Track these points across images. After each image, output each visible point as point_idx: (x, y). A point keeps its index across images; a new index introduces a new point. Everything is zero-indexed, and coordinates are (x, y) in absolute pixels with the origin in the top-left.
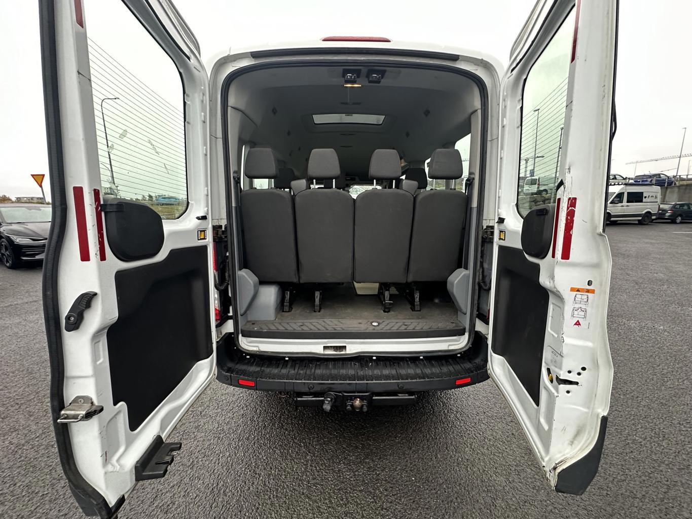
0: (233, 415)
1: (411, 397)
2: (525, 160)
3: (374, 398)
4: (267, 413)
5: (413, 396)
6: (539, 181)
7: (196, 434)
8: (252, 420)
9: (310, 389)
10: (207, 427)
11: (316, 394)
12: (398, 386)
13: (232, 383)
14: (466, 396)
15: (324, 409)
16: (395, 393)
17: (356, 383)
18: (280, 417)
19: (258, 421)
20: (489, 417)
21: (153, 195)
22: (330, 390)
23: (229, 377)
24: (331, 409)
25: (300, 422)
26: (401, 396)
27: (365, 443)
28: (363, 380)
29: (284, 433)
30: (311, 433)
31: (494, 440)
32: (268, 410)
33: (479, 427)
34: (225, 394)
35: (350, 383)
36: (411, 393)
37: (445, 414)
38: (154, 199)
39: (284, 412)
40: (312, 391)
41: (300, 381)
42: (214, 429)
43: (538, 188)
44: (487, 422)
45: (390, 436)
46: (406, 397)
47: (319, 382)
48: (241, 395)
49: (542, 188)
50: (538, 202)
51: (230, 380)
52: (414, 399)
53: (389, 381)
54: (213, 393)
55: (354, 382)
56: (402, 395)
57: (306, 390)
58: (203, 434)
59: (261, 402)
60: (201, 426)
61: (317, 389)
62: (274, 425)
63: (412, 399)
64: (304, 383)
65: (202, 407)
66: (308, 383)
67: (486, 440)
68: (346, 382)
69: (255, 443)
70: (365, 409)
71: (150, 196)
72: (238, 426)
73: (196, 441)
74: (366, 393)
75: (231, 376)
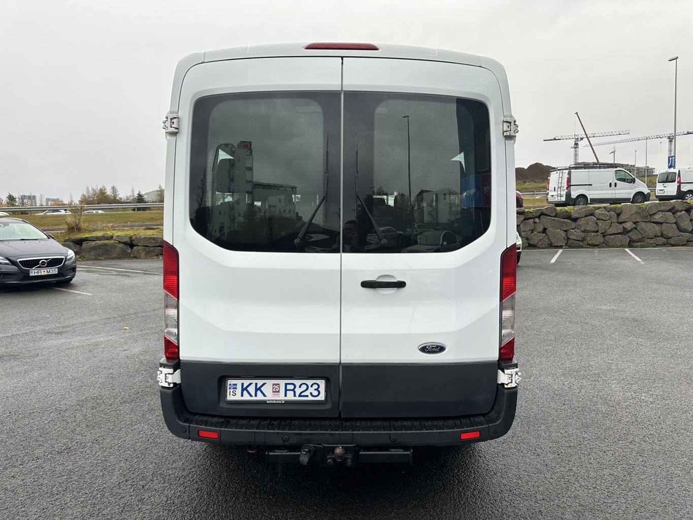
0: (185, 489)
1: (406, 453)
2: (669, 138)
3: (361, 453)
4: (229, 487)
5: (408, 451)
6: (679, 176)
7: (140, 506)
8: (209, 494)
9: (284, 441)
10: (153, 500)
11: (291, 448)
12: (390, 438)
13: (191, 436)
14: (492, 473)
15: (300, 462)
16: (387, 448)
17: (340, 434)
18: (246, 492)
19: (217, 495)
20: (516, 495)
21: (16, 195)
22: (309, 441)
23: (187, 429)
24: (309, 461)
25: (271, 497)
26: (394, 452)
27: (352, 517)
28: (348, 430)
29: (251, 507)
30: (285, 507)
31: (514, 516)
32: (229, 484)
33: (500, 504)
34: (172, 468)
35: (333, 434)
36: (406, 448)
37: (459, 492)
38: (18, 201)
39: (251, 487)
40: (287, 443)
41: (273, 431)
42: (163, 502)
43: (679, 187)
44: (511, 500)
45: (384, 511)
46: (401, 452)
47: (295, 432)
48: (194, 470)
49: (685, 188)
50: (678, 211)
51: (188, 432)
52: (409, 454)
53: (380, 432)
54: (156, 467)
55: (337, 432)
56: (395, 450)
57: (279, 442)
58: (149, 507)
59: (220, 476)
60: (145, 500)
61: (293, 441)
62: (237, 498)
63: (407, 454)
64: (278, 433)
65: (144, 482)
66: (282, 433)
67: (504, 516)
68: (327, 432)
69: (214, 515)
70: (349, 462)
71: (11, 198)
72: (192, 499)
73: (142, 513)
74: (352, 444)
75: (189, 426)
